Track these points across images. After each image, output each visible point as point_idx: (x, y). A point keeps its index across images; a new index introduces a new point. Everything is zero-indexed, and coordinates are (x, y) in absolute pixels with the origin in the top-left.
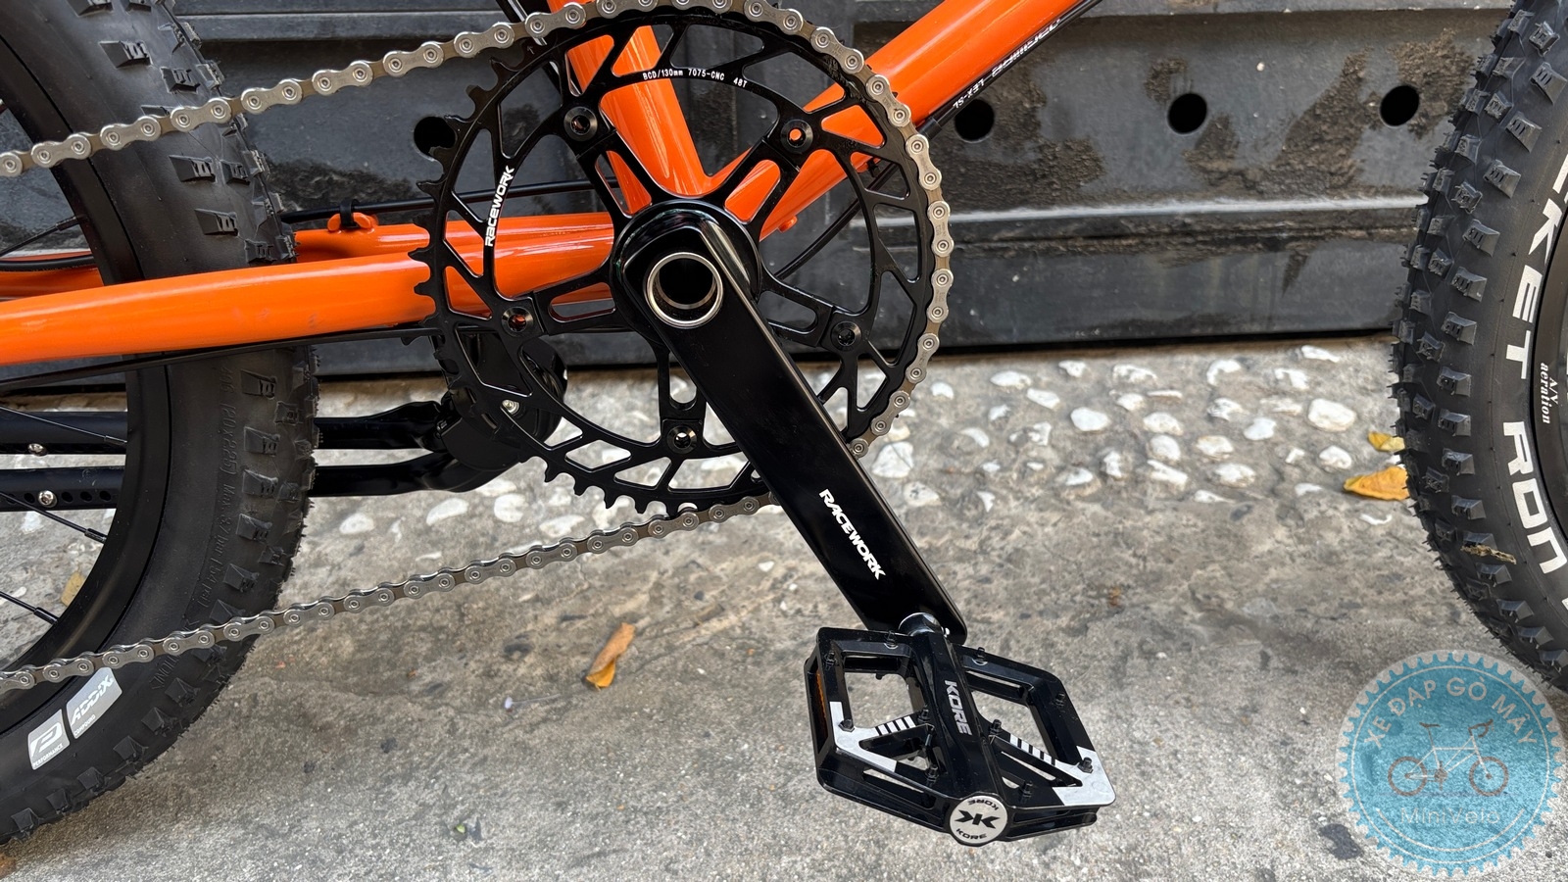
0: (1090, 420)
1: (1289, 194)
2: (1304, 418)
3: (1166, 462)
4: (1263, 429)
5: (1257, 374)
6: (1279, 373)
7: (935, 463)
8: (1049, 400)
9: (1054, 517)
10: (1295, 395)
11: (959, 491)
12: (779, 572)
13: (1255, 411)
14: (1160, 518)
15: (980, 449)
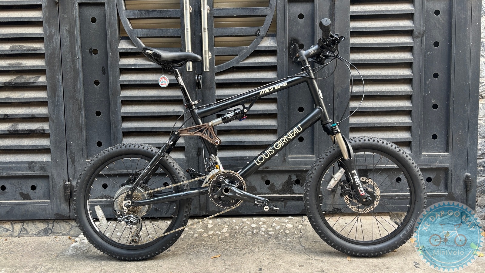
0: (254, 226)
1: (284, 194)
2: (285, 226)
3: (262, 231)
4: (279, 227)
5: (281, 220)
6: (284, 220)
7: (230, 231)
8: (249, 223)
9: (244, 238)
10: (285, 223)
11: (232, 235)
12: (205, 244)
13: (278, 225)
14: (259, 238)
15: (237, 229)
